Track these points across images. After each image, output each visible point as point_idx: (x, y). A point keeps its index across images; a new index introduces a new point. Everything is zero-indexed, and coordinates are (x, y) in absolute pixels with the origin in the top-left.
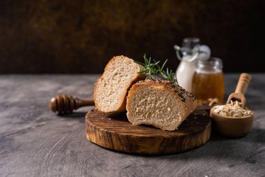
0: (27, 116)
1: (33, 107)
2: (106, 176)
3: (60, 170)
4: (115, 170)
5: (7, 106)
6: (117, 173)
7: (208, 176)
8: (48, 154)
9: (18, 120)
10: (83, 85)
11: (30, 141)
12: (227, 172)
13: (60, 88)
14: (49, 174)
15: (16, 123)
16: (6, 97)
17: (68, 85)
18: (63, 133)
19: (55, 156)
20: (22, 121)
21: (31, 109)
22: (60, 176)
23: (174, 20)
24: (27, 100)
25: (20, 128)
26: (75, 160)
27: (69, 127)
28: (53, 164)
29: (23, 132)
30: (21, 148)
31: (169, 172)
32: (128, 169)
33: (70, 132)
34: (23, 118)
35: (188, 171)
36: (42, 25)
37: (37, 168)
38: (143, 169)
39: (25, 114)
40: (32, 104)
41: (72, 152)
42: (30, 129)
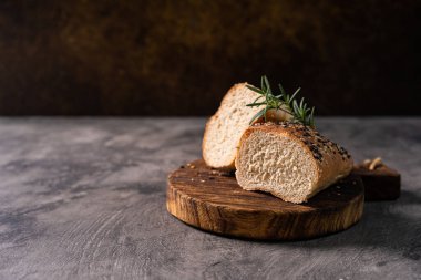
0: (56, 182)
1: (66, 168)
2: (182, 277)
3: (110, 267)
4: (195, 269)
5: (26, 167)
6: (199, 274)
7: (344, 278)
8: (89, 243)
9: (43, 189)
10: (146, 134)
11: (61, 221)
12: (375, 273)
13: (108, 139)
14: (92, 274)
15: (39, 194)
16: (24, 153)
17: (121, 133)
18: (114, 209)
19: (102, 246)
20: (49, 189)
21: (62, 171)
22: (108, 277)
23: (290, 32)
24: (56, 157)
25: (45, 201)
26: (133, 253)
27: (123, 199)
28: (98, 259)
29: (51, 207)
30: (48, 232)
31: (283, 272)
32: (216, 267)
33: (125, 208)
34: (50, 186)
35: (312, 270)
36: (80, 40)
37: (73, 264)
38: (240, 267)
39: (53, 179)
40: (64, 164)
41: (128, 239)
42: (61, 202)
